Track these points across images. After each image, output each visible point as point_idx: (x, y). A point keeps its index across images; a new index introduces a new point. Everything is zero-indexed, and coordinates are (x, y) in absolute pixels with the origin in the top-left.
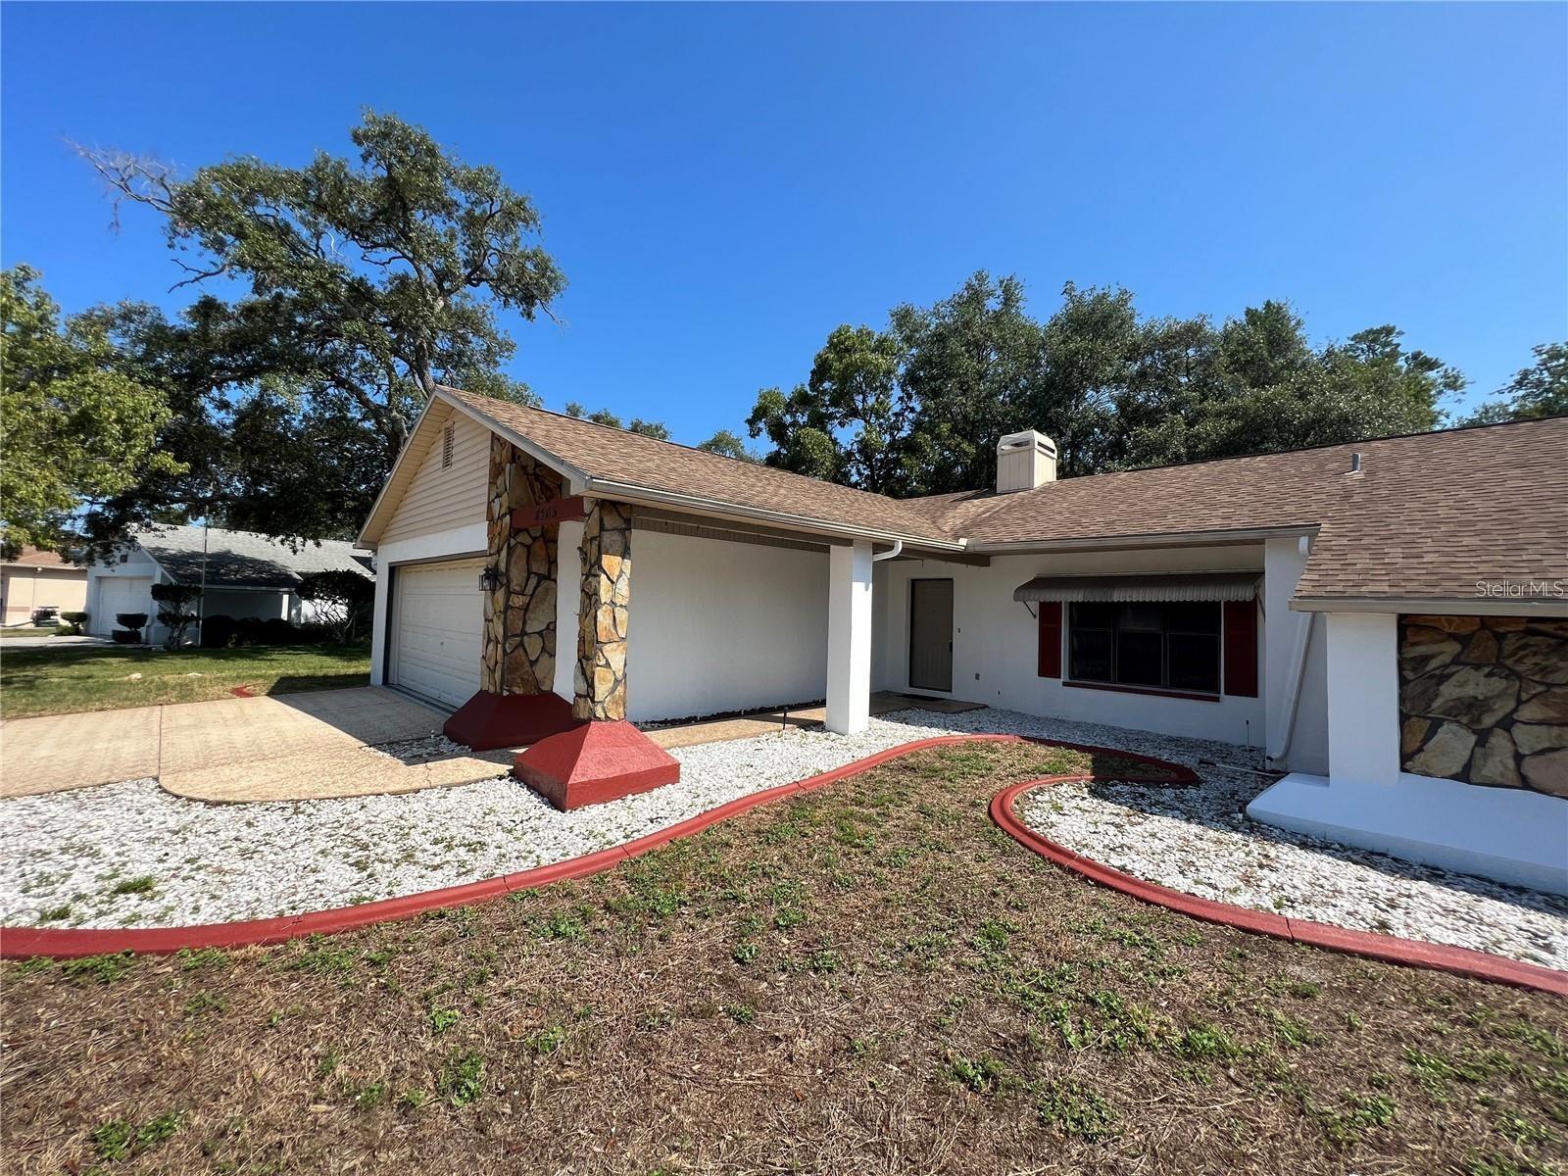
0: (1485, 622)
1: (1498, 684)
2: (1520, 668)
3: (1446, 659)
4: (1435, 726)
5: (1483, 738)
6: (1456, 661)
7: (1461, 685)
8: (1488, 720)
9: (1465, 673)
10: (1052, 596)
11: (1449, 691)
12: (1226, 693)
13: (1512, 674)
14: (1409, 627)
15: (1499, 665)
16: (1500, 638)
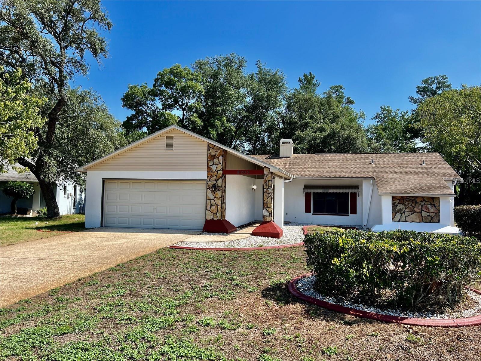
0: (402, 197)
1: (403, 206)
2: (406, 204)
3: (397, 203)
4: (396, 213)
5: (402, 214)
6: (399, 203)
7: (399, 207)
8: (402, 212)
9: (400, 205)
10: (309, 191)
11: (398, 208)
12: (350, 214)
13: (405, 205)
14: (393, 198)
15: (403, 203)
16: (404, 199)
